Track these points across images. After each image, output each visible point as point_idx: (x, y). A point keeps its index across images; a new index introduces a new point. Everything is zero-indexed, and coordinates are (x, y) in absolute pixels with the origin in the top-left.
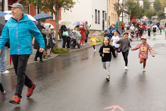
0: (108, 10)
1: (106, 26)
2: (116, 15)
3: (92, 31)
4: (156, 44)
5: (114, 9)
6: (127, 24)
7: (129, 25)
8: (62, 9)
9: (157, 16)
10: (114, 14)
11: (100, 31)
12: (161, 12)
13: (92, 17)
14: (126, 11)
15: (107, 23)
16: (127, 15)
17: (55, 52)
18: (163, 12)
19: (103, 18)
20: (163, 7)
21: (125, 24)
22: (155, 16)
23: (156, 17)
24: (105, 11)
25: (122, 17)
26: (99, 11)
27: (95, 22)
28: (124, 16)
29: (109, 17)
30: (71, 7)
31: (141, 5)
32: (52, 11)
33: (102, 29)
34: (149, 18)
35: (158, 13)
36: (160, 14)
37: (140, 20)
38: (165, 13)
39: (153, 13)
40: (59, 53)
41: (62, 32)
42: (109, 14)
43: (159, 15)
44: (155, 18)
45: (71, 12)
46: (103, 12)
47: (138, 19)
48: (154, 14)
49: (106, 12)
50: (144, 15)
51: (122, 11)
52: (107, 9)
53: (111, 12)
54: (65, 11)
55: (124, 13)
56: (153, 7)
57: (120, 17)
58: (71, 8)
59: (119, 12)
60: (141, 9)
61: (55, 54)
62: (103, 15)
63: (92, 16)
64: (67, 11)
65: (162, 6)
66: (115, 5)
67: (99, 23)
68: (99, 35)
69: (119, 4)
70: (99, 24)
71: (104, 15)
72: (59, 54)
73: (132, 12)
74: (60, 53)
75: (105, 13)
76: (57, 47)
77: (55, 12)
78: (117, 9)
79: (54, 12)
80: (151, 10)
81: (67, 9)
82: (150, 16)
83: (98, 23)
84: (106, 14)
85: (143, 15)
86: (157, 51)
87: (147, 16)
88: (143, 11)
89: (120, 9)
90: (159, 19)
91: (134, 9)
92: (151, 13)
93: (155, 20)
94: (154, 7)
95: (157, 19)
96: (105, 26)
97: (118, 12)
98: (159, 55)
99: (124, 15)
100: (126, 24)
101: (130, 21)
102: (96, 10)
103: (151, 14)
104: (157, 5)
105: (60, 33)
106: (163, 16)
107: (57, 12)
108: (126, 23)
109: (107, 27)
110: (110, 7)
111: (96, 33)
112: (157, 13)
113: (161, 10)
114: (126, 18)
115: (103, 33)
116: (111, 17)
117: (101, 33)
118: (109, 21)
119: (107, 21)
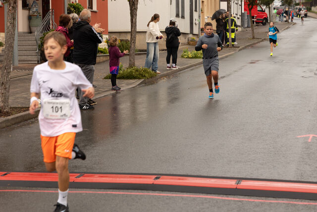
1: (197, 22)
6: (238, 18)
11: (185, 35)
15: (199, 16)
27: (175, 15)
29: (203, 2)
33: (188, 31)
67: (183, 17)
68: (183, 44)
70: (183, 19)
76: (134, 66)
83: (180, 16)
96: (196, 24)
101: (243, 12)
108: (236, 14)
109: (198, 25)
114: (236, 3)
115: (193, 40)
116: (205, 3)
117: (187, 39)
118: (202, 12)
119: (199, 12)
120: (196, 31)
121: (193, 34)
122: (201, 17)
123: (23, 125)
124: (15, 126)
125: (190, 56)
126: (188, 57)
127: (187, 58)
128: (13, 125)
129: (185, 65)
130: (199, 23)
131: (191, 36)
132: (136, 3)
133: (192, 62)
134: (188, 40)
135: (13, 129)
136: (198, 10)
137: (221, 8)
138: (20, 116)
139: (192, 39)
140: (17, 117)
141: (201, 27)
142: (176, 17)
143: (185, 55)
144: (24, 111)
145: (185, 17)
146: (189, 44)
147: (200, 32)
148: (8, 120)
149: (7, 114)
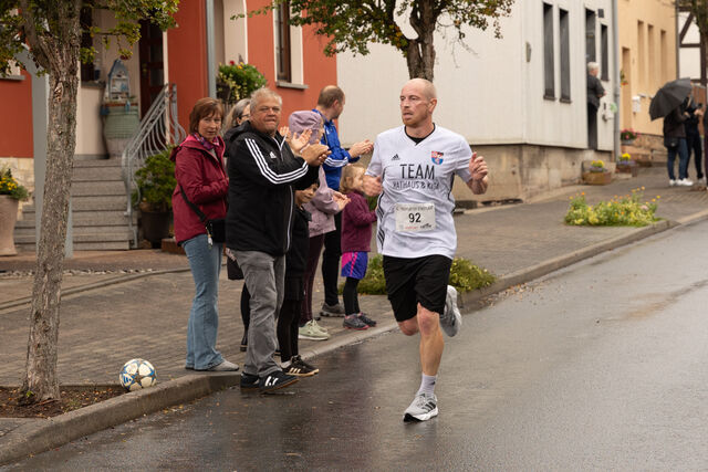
1: (610, 115)
2: (662, 33)
3: (526, 155)
10: (650, 27)
11: (572, 154)
13: (528, 60)
15: (616, 96)
24: (601, 13)
26: (563, 14)
27: (541, 92)
29: (625, 50)
33: (582, 141)
42: (626, 35)
45: (498, 36)
46: (589, 14)
49: (607, 21)
54: (462, 35)
57: (682, 51)
58: (494, 12)
62: (590, 38)
63: (528, 46)
67: (566, 99)
68: (566, 182)
70: (565, 106)
71: (594, 38)
75: (598, 22)
77: (407, 41)
79: (404, 44)
81: (473, 21)
83: (558, 94)
84: (604, 28)
96: (604, 119)
102: (547, 8)
107: (418, 42)
109: (611, 123)
111: (549, 169)
115: (597, 169)
116: (633, 54)
117: (578, 168)
118: (625, 83)
119: (615, 81)
120: (606, 139)
121: (597, 151)
122: (621, 99)
123: (102, 442)
124: (81, 444)
125: (593, 218)
126: (587, 224)
127: (582, 224)
128: (72, 440)
129: (579, 246)
130: (616, 116)
131: (590, 156)
132: (429, 58)
133: (599, 237)
134: (583, 169)
135: (73, 454)
136: (610, 76)
137: (682, 76)
138: (92, 415)
139: (594, 166)
140: (84, 418)
141: (621, 128)
142: (545, 98)
143: (577, 217)
144: (103, 398)
145: (573, 98)
146: (584, 180)
147: (619, 142)
148: (57, 427)
149: (53, 408)
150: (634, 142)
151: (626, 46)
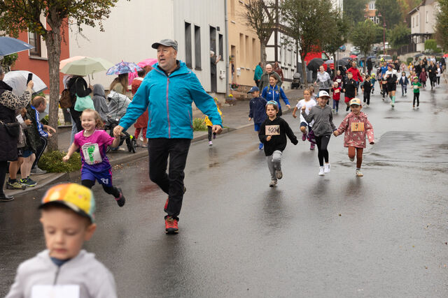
0: (229, 23)
1: (224, 76)
2: (254, 39)
4: (388, 134)
5: (246, 21)
6: (293, 70)
7: (297, 72)
8: (73, 20)
9: (387, 43)
10: (247, 37)
12: (399, 28)
14: (288, 29)
15: (227, 68)
16: (291, 39)
17: (50, 166)
18: (408, 29)
19: (213, 53)
20: (405, 13)
21: (287, 69)
22: (381, 43)
23: (386, 47)
24: (218, 29)
25: (274, 48)
26: (197, 28)
28: (282, 44)
29: (233, 47)
30: (100, 14)
31: (334, 8)
32: (37, 29)
34: (362, 48)
35: (391, 33)
36: (399, 37)
37: (334, 56)
38: (412, 33)
39: (375, 34)
40: (61, 171)
41: (73, 100)
42: (232, 39)
43: (395, 39)
44: (382, 49)
45: (102, 30)
46: (212, 29)
47: (328, 54)
48: (378, 37)
49: (222, 32)
50: (345, 41)
51: (273, 27)
52: (226, 21)
53: (238, 29)
54: (80, 30)
55: (280, 35)
56: (374, 14)
57: (267, 49)
58: (99, 18)
59: (265, 30)
60: (336, 20)
61: (50, 175)
62: (212, 41)
64: (89, 27)
65: (403, 11)
66: (248, 7)
67: (198, 68)
69: (262, 5)
70: (198, 71)
71: (215, 40)
72: (62, 174)
73: (307, 30)
74: (66, 169)
75: (217, 33)
76: (56, 149)
77: (46, 31)
78: (256, 20)
79: (44, 32)
80: (369, 22)
81: (87, 22)
82: (364, 43)
83: (194, 66)
84: (221, 36)
85: (343, 39)
86: (389, 158)
87: (355, 44)
88: (343, 28)
89: (266, 20)
90: (396, 54)
91: (312, 20)
92: (368, 35)
93: (382, 56)
94: (377, 13)
95: (389, 51)
96: (221, 78)
97: (260, 31)
98: (396, 168)
99: (280, 41)
100: (289, 70)
101: (300, 61)
102: (187, 25)
103: (368, 37)
104: (388, 8)
105: (66, 101)
106: (406, 43)
107: (51, 32)
108: (289, 65)
109: (224, 80)
110: (233, 14)
112: (388, 32)
113: (401, 22)
114: (289, 50)
116: (237, 49)
119: (227, 61)
120: (221, 87)
121: (217, 93)
130: (227, 77)
136: (224, 59)
145: (202, 68)
147: (229, 89)
150: (238, 89)
151: (234, 45)
